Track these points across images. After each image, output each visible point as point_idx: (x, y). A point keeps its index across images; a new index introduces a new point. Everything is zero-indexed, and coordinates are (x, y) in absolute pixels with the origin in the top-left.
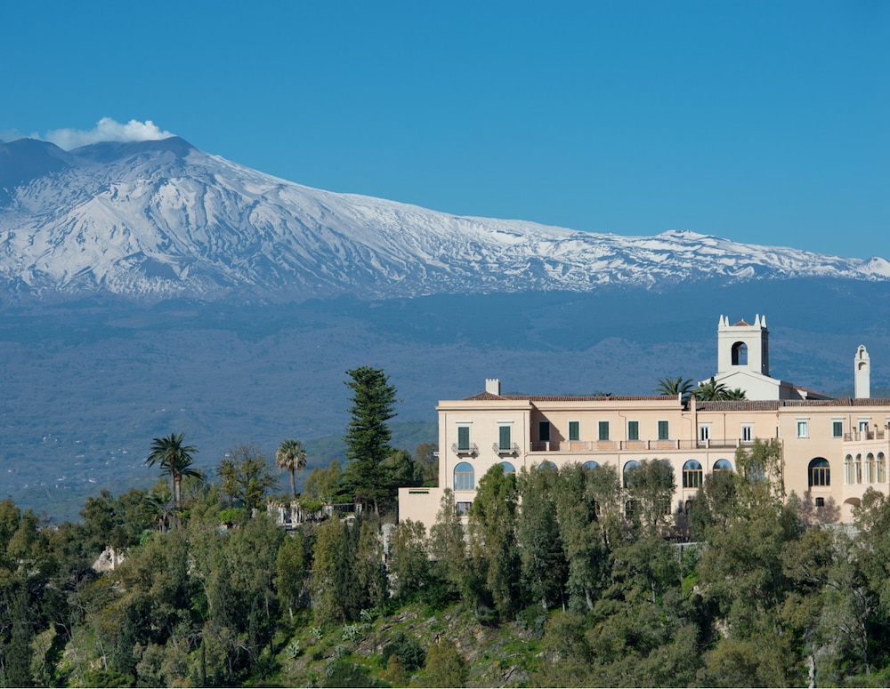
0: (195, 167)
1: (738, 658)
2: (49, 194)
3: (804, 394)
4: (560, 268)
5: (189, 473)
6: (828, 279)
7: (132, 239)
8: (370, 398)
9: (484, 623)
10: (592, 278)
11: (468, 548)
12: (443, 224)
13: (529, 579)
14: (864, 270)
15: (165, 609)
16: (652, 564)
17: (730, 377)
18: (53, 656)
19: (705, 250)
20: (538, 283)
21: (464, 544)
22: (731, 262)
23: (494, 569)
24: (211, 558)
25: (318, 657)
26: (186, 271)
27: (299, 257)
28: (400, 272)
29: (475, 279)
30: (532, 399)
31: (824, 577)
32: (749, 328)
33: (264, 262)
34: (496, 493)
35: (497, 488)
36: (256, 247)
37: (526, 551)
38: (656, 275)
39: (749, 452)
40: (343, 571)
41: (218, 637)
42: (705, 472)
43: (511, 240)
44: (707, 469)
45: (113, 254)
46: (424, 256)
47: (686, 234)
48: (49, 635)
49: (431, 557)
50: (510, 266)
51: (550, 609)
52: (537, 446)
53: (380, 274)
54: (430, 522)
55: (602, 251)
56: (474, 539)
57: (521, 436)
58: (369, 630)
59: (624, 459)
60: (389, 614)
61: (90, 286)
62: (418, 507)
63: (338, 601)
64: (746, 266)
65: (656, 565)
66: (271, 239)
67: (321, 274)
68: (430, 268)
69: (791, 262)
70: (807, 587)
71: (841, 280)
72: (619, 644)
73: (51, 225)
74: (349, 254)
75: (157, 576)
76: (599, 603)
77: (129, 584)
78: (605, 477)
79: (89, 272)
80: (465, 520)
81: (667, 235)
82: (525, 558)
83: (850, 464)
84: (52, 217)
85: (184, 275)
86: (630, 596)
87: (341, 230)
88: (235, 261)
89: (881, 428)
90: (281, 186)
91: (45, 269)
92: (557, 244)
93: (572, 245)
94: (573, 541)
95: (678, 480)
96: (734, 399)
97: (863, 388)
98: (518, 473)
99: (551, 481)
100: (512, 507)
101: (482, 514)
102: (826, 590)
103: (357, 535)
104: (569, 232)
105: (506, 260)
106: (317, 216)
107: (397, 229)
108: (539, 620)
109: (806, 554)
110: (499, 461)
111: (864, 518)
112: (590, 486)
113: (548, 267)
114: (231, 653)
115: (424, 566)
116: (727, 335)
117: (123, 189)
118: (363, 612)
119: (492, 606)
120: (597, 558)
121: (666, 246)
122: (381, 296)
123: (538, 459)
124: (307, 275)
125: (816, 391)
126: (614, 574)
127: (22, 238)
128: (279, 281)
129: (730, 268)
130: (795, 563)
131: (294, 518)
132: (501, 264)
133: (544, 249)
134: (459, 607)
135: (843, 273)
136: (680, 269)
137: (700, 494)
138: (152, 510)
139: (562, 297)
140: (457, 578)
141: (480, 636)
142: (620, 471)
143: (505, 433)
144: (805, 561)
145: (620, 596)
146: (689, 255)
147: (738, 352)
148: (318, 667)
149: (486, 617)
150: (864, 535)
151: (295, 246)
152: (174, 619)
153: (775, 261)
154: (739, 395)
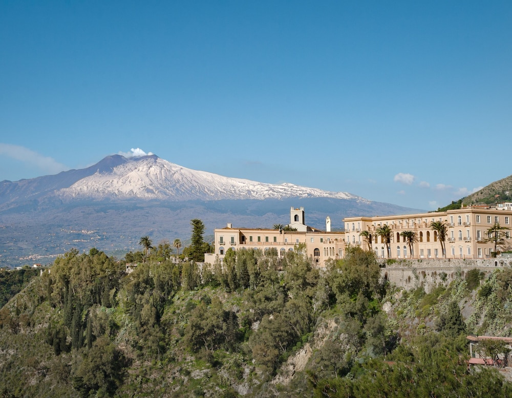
0: (159, 163)
1: (294, 304)
2: (122, 169)
3: (313, 230)
4: (255, 193)
5: (150, 247)
6: (327, 198)
7: (143, 182)
8: (197, 228)
9: (227, 292)
10: (264, 196)
11: (223, 271)
12: (224, 180)
13: (239, 280)
14: (337, 195)
15: (144, 285)
16: (272, 277)
17: (294, 225)
18: (115, 296)
19: (294, 189)
20: (249, 197)
21: (222, 270)
22: (301, 192)
23: (230, 277)
24: (155, 271)
25: (183, 300)
26: (157, 191)
27: (186, 188)
28: (213, 193)
29: (233, 196)
30: (240, 229)
31: (317, 282)
32: (299, 211)
33: (177, 189)
34: (230, 256)
35: (230, 254)
36: (175, 185)
37: (238, 272)
38: (281, 195)
39: (298, 246)
40: (190, 276)
41: (157, 293)
42: (286, 251)
43: (242, 185)
44: (287, 251)
45: (138, 186)
46: (219, 188)
47: (289, 184)
48: (114, 290)
49: (213, 273)
50: (242, 192)
51: (245, 289)
52: (241, 243)
53: (208, 193)
54: (212, 263)
55: (267, 188)
56: (225, 269)
57: (237, 240)
58: (196, 293)
59: (265, 247)
60: (202, 289)
61: (133, 195)
62: (209, 259)
63: (188, 285)
64: (305, 193)
65: (273, 278)
66: (179, 183)
67: (192, 193)
68: (221, 192)
69: (317, 193)
70: (313, 285)
71: (330, 198)
72: (263, 299)
73: (122, 178)
74: (199, 187)
75: (141, 276)
76: (258, 288)
77: (134, 277)
78: (259, 252)
79: (132, 191)
80: (222, 263)
81: (284, 184)
82: (238, 274)
83: (325, 250)
84: (123, 176)
85: (156, 193)
86: (265, 286)
87: (197, 181)
88: (170, 189)
89: (333, 240)
90: (181, 168)
91: (121, 190)
92: (254, 186)
93: (258, 186)
94: (251, 270)
95: (279, 254)
96: (294, 231)
97: (328, 229)
98: (236, 250)
99: (245, 253)
100: (234, 260)
101: (226, 261)
102: (318, 286)
103: (193, 266)
104: (258, 183)
105: (241, 190)
106: (191, 177)
107: (212, 181)
108: (242, 292)
109: (312, 276)
110: (231, 246)
111: (328, 265)
112: (255, 254)
113: (252, 192)
114: (160, 298)
115: (211, 275)
116: (293, 213)
117: (141, 168)
118: (195, 288)
119: (229, 287)
120: (257, 275)
121: (284, 187)
122: (208, 199)
123: (242, 246)
124: (188, 193)
125: (317, 229)
126: (262, 280)
127: (115, 181)
128: (181, 195)
129: (301, 194)
130: (310, 278)
131: (177, 261)
132: (240, 191)
133: (251, 187)
134: (220, 287)
135: (331, 196)
136: (287, 194)
137: (285, 257)
138: (140, 257)
139: (256, 201)
140: (220, 280)
141: (226, 296)
142: (263, 251)
143: (232, 239)
144: (312, 277)
145: (263, 286)
146: (290, 190)
147: (296, 217)
148: (183, 303)
149: (228, 291)
150: (328, 271)
151: (185, 185)
152: (146, 288)
153: (313, 192)
154: (296, 230)
